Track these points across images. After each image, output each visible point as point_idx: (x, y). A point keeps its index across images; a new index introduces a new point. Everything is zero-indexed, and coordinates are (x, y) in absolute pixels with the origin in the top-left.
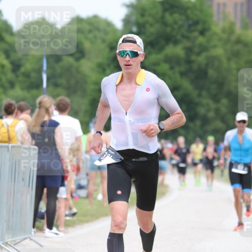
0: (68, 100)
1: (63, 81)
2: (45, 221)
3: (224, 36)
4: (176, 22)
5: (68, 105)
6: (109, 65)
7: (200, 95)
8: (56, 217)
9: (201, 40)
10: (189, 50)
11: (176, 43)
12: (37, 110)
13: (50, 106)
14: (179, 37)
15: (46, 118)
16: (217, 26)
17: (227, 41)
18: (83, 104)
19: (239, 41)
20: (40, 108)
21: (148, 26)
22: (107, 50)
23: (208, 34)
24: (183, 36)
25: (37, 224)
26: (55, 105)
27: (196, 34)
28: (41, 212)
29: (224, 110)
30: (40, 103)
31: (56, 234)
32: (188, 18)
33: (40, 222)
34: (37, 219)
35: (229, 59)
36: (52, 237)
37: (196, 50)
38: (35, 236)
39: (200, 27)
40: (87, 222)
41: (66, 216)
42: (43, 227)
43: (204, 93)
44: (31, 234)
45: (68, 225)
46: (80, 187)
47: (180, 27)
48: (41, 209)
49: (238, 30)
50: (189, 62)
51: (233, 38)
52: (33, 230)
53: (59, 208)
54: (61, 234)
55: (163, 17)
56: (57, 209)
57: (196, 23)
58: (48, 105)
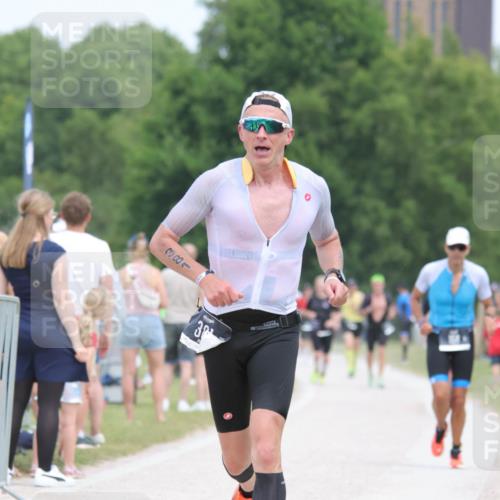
0: (86, 199)
1: (72, 160)
2: (34, 453)
3: (410, 69)
4: (309, 40)
5: (88, 209)
6: (170, 128)
7: (358, 192)
8: (58, 444)
9: (361, 75)
10: (336, 98)
11: (310, 82)
12: (19, 220)
13: (47, 212)
14: (315, 71)
15: (38, 238)
16: (395, 49)
17: (416, 79)
18: (116, 207)
19: (439, 80)
20: (24, 215)
21: (251, 47)
22: (166, 95)
23: (376, 64)
24: (325, 69)
25: (18, 458)
26: (56, 209)
27: (351, 64)
28: (25, 433)
29: (408, 222)
30: (25, 206)
31: (59, 479)
32: (334, 30)
33: (24, 455)
34: (17, 450)
35: (419, 117)
36: (49, 487)
37: (352, 97)
38: (13, 484)
39: (359, 50)
40: (124, 454)
41: (80, 441)
42: (30, 466)
43: (368, 187)
44: (5, 479)
45: (82, 460)
46: (109, 382)
47: (319, 50)
48: (27, 426)
49: (438, 58)
50: (337, 122)
51: (427, 73)
52: (9, 471)
53: (64, 426)
54: (69, 480)
55: (283, 28)
56: (60, 427)
57: (352, 41)
58: (42, 210)
